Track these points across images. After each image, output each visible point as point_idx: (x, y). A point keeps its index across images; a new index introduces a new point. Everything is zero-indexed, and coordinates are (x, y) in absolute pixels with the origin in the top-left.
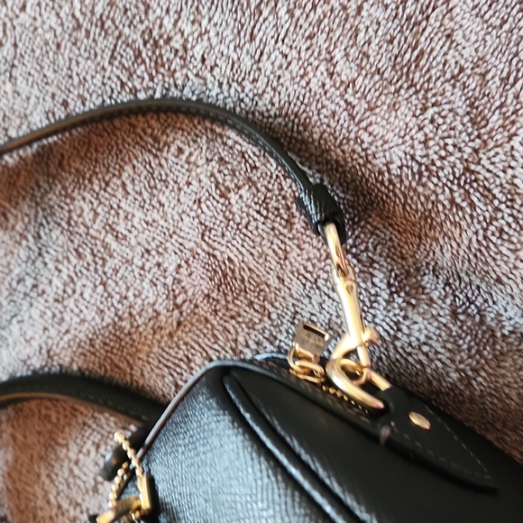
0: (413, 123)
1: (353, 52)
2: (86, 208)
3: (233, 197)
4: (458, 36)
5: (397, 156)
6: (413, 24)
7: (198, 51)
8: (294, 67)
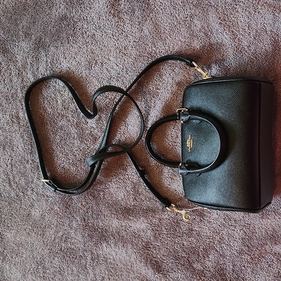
0: (197, 41)
1: (183, 37)
2: (151, 88)
3: (175, 70)
4: (197, 25)
5: (198, 47)
6: (189, 27)
7: (158, 51)
8: (175, 44)
